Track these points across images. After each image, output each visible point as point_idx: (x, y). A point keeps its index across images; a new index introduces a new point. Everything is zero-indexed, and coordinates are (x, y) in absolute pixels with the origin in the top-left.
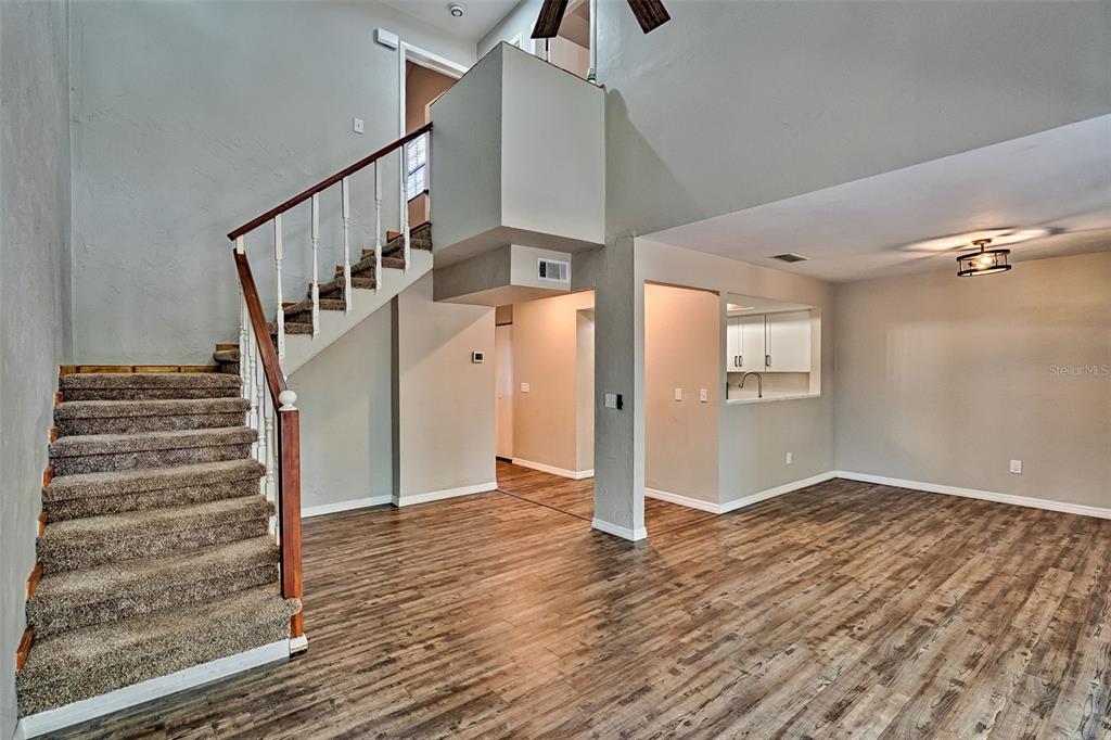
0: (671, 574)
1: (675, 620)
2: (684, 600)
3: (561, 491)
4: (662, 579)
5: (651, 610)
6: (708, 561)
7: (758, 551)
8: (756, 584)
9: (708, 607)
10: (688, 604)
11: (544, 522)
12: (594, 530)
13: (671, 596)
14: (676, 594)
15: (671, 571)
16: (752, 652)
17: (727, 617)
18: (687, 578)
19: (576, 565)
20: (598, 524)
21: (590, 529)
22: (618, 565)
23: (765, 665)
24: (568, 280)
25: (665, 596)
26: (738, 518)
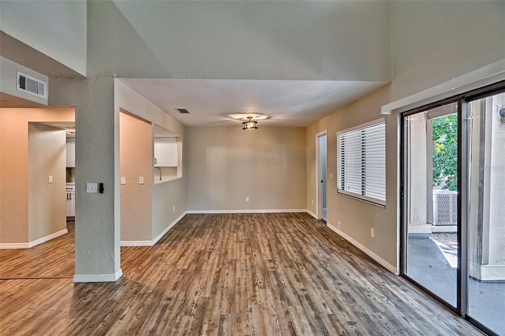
0: (158, 294)
1: (187, 325)
2: (181, 308)
3: (19, 261)
4: (156, 300)
5: (167, 326)
6: (171, 276)
7: (189, 261)
8: (205, 279)
9: (196, 305)
10: (184, 309)
11: (22, 293)
12: (77, 284)
13: (171, 309)
14: (173, 306)
15: (157, 292)
16: (238, 320)
17: (210, 306)
18: (169, 293)
19: (84, 320)
20: (79, 278)
21: (73, 285)
22: (118, 303)
23: (250, 325)
24: (45, 96)
25: (168, 311)
26: (164, 246)
